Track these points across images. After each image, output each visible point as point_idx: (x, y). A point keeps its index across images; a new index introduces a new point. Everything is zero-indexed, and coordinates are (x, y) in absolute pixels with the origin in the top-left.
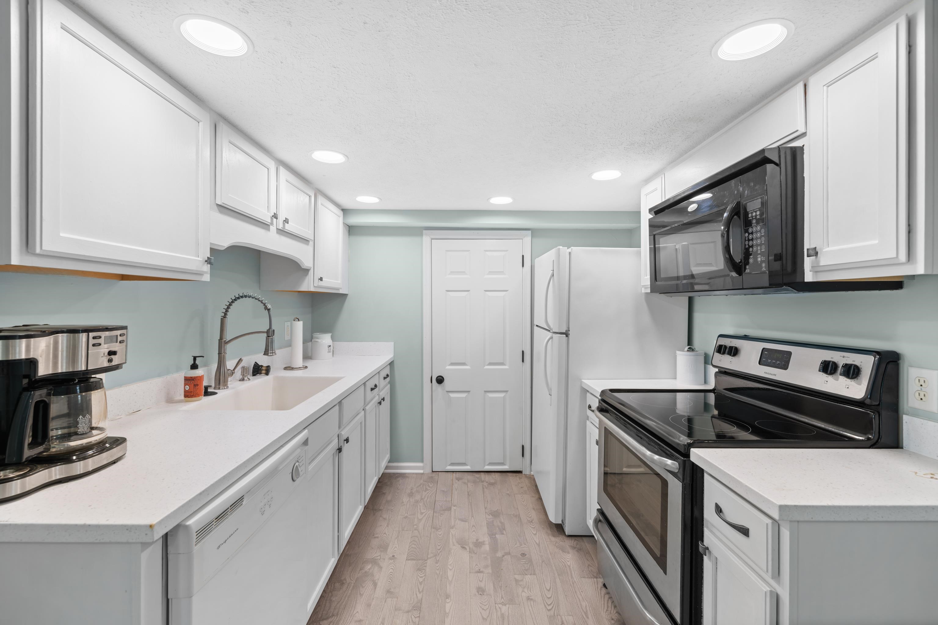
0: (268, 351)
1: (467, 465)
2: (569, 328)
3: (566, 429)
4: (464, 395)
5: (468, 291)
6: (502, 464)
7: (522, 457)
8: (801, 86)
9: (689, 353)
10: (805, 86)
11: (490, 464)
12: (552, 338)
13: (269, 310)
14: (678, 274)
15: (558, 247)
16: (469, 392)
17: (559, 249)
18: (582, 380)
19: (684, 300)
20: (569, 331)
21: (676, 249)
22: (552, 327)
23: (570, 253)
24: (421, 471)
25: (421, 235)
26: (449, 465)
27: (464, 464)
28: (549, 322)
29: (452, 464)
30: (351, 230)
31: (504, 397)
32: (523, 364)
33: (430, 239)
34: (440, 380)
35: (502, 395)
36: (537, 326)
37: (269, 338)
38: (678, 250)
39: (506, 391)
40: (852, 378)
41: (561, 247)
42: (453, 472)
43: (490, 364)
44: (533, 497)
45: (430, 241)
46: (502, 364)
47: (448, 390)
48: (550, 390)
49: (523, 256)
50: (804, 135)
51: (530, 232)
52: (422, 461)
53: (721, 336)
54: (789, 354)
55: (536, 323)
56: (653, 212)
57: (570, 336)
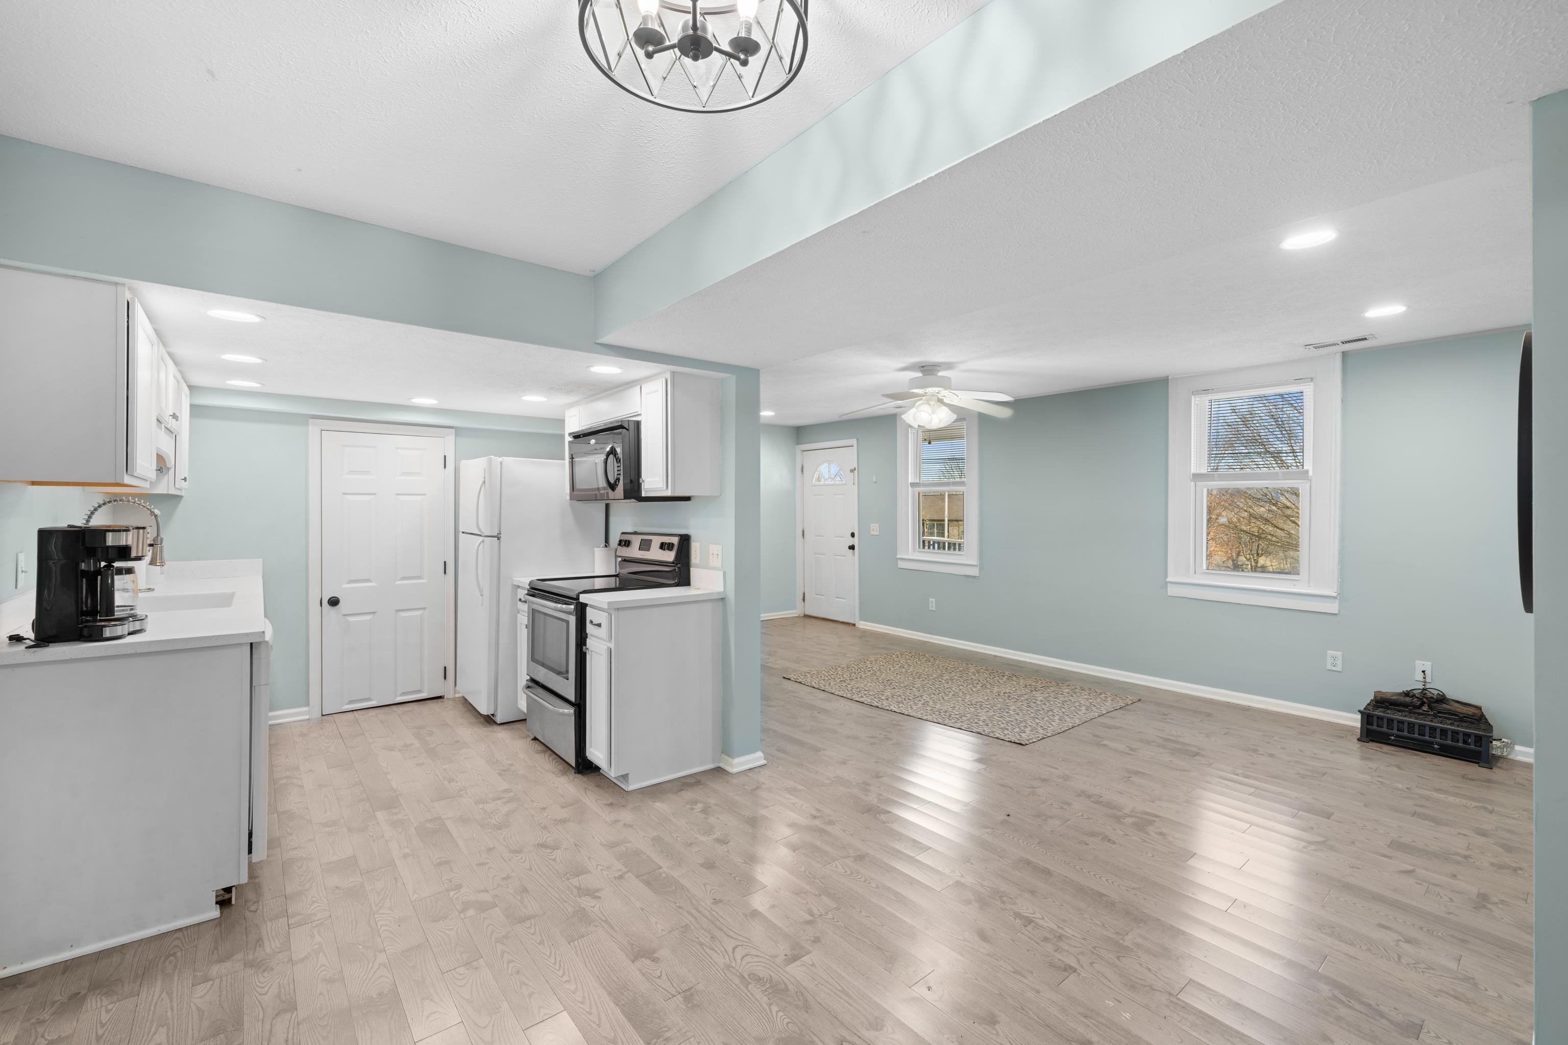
0: (156, 560)
1: (372, 700)
2: (500, 531)
3: (498, 625)
4: (368, 617)
5: (374, 494)
6: (419, 691)
7: (444, 679)
8: (639, 387)
9: (603, 549)
10: (641, 387)
11: (403, 694)
12: (483, 541)
13: (156, 516)
14: (598, 486)
15: (490, 457)
16: (374, 613)
17: (491, 458)
18: (514, 578)
19: (601, 506)
20: (501, 534)
21: (596, 463)
22: (483, 530)
23: (501, 463)
24: (307, 717)
25: (307, 424)
26: (347, 704)
27: (369, 699)
28: (480, 526)
29: (351, 702)
30: (196, 410)
31: (421, 615)
32: (446, 575)
33: (320, 430)
34: (334, 602)
35: (419, 613)
36: (463, 533)
37: (157, 547)
38: (598, 464)
39: (424, 609)
40: (671, 550)
41: (493, 457)
42: (352, 711)
43: (403, 578)
44: (460, 711)
45: (320, 432)
46: (419, 577)
47: (345, 613)
48: (481, 590)
49: (445, 456)
50: (640, 415)
51: (453, 430)
52: (308, 705)
53: (623, 533)
54: (651, 541)
55: (461, 529)
56: (572, 436)
57: (502, 539)
